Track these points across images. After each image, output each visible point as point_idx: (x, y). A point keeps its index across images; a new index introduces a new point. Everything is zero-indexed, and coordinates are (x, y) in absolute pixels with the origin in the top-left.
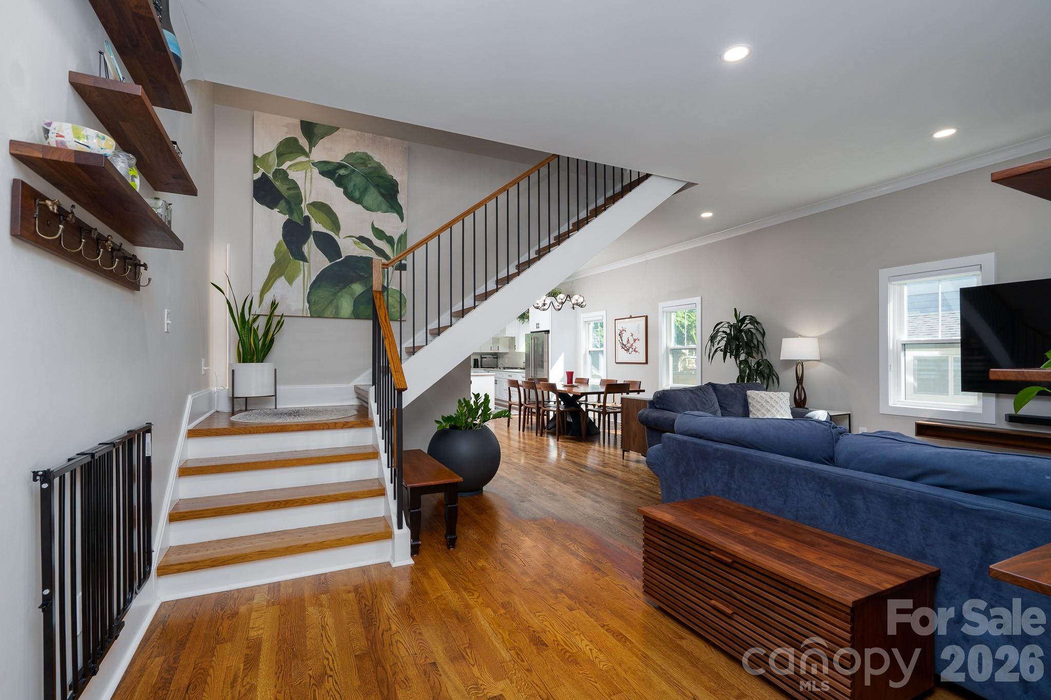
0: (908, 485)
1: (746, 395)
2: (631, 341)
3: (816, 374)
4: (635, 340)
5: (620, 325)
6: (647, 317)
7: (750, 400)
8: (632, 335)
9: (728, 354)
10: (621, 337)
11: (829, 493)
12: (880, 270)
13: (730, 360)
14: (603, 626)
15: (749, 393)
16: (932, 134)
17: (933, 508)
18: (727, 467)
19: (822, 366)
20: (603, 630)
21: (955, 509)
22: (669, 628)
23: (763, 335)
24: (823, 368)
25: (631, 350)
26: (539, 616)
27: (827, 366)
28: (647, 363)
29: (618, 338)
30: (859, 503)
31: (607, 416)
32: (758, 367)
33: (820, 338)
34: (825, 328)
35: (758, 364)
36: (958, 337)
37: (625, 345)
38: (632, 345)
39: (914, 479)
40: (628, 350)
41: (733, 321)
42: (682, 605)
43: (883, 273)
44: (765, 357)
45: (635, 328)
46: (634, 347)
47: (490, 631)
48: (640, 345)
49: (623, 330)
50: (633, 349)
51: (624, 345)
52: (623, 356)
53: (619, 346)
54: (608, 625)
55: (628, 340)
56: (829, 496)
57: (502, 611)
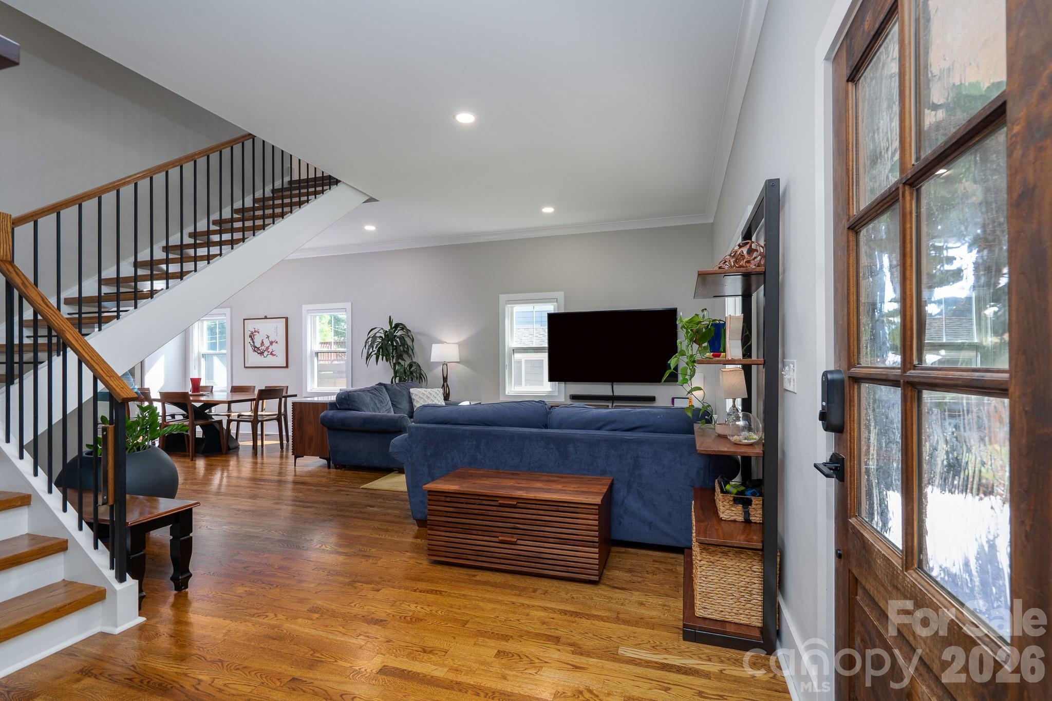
0: (598, 432)
1: (409, 392)
2: (267, 343)
3: (456, 373)
4: (271, 343)
5: (251, 326)
6: (287, 319)
7: (413, 397)
8: (268, 337)
9: (381, 356)
10: (252, 339)
11: (552, 447)
12: (500, 295)
13: (382, 363)
14: (415, 591)
15: (412, 390)
16: (541, 209)
17: (613, 443)
18: (474, 443)
19: (461, 366)
20: (417, 593)
21: (622, 441)
22: (461, 573)
23: (413, 340)
24: (461, 368)
25: (266, 353)
26: (355, 605)
27: (466, 368)
28: (287, 367)
29: (248, 340)
30: (571, 449)
31: (259, 425)
32: (410, 368)
33: (460, 345)
34: (462, 338)
35: (411, 366)
36: (546, 345)
37: (258, 348)
38: (268, 348)
39: (599, 429)
40: (262, 353)
41: (387, 328)
42: (470, 552)
43: (503, 298)
44: (414, 360)
45: (272, 330)
46: (270, 350)
47: (323, 634)
48: (279, 349)
49: (255, 332)
50: (269, 352)
51: (256, 347)
52: (254, 359)
53: (249, 349)
54: (418, 589)
55: (263, 342)
56: (552, 449)
57: (316, 615)
